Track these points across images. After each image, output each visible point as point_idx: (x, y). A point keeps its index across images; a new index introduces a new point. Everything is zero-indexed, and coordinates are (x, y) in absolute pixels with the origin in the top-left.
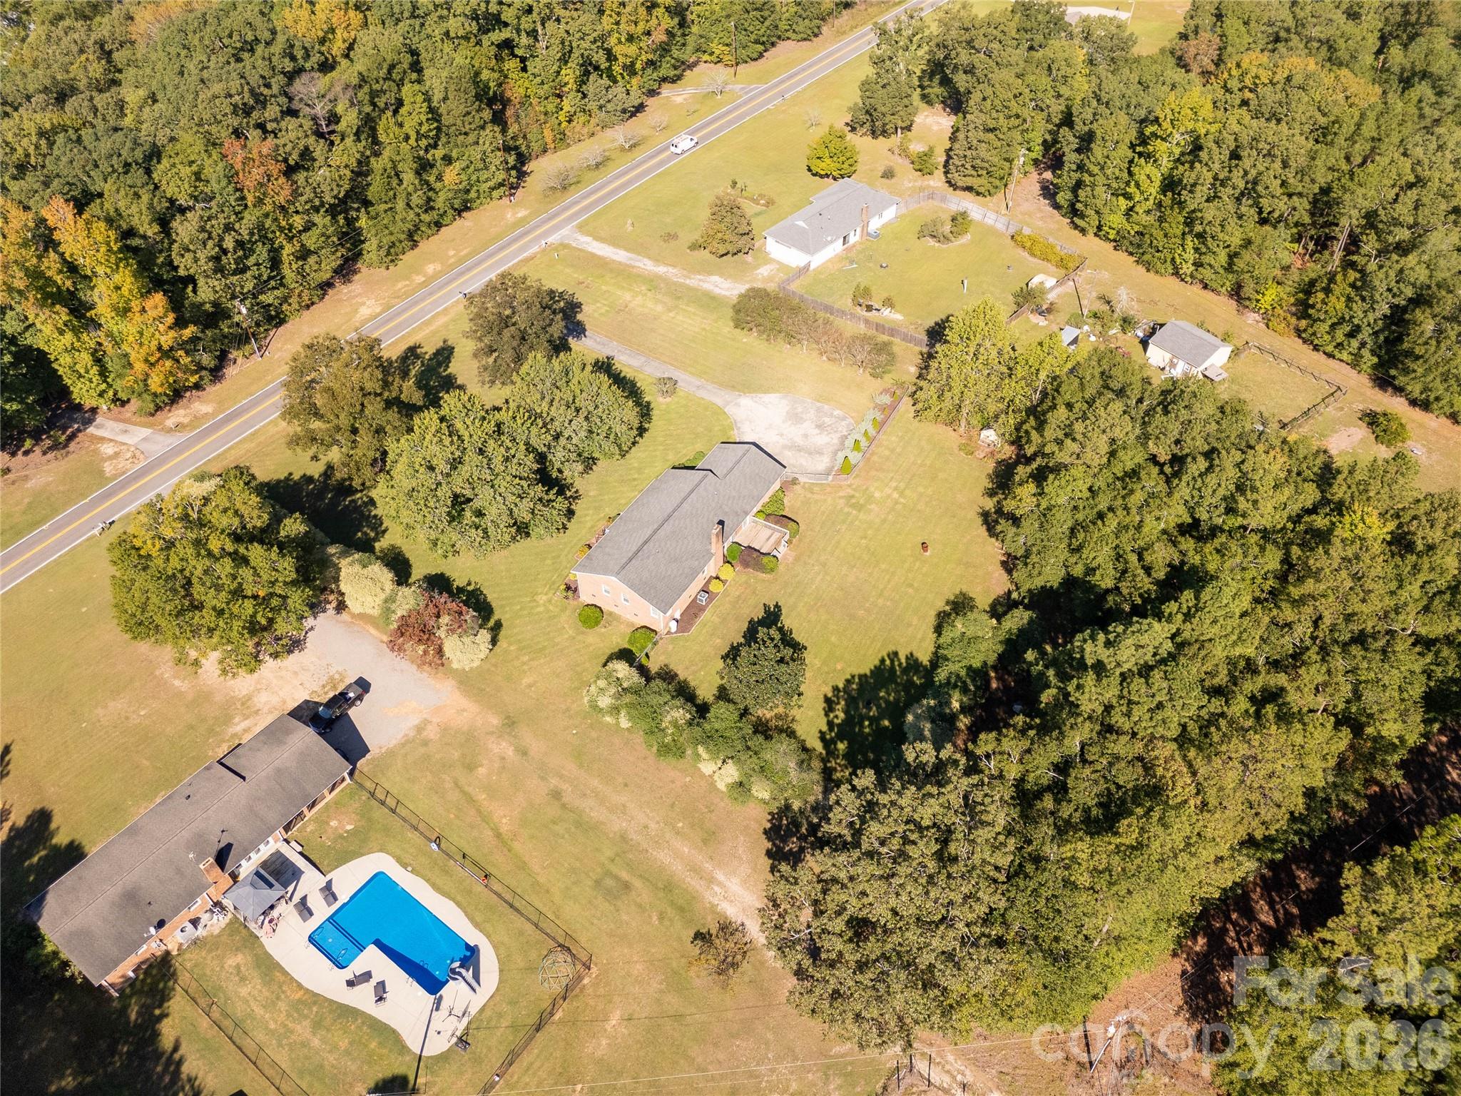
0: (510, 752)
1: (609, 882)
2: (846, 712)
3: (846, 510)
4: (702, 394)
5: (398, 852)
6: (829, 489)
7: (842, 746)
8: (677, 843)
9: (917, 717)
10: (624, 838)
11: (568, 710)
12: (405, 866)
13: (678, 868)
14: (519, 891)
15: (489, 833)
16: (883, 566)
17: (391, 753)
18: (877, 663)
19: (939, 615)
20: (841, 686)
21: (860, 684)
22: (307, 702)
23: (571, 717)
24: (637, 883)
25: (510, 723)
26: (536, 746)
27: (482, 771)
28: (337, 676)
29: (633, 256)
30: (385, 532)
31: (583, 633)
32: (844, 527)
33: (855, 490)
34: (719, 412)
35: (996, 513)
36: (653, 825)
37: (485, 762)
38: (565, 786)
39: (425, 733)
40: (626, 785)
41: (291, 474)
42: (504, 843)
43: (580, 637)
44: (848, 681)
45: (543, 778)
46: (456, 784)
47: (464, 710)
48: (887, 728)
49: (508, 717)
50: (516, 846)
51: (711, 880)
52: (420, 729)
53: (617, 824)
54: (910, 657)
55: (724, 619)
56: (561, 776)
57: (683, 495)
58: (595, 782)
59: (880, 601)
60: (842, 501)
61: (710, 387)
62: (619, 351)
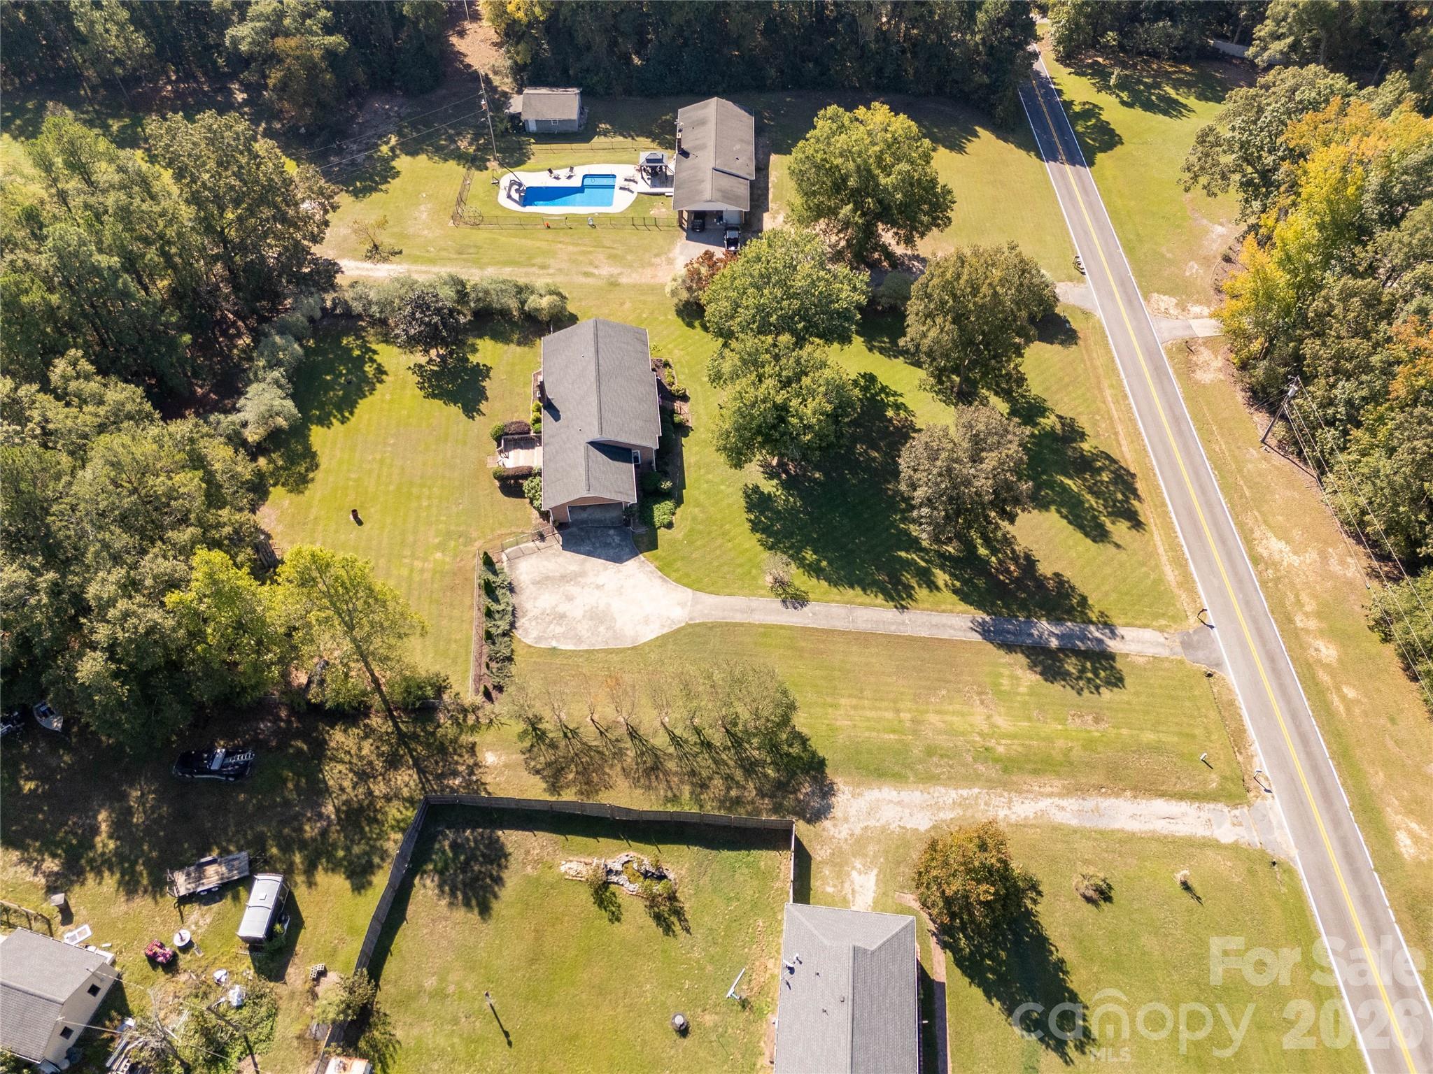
2: (364, 372)
4: (738, 601)
7: (356, 353)
14: (524, 231)
16: (391, 488)
18: (356, 411)
19: (317, 466)
20: (378, 385)
25: (613, 284)
27: (603, 257)
34: (695, 584)
37: (605, 260)
44: (374, 389)
54: (330, 425)
59: (378, 457)
60: (474, 535)
61: (738, 618)
62: (903, 623)
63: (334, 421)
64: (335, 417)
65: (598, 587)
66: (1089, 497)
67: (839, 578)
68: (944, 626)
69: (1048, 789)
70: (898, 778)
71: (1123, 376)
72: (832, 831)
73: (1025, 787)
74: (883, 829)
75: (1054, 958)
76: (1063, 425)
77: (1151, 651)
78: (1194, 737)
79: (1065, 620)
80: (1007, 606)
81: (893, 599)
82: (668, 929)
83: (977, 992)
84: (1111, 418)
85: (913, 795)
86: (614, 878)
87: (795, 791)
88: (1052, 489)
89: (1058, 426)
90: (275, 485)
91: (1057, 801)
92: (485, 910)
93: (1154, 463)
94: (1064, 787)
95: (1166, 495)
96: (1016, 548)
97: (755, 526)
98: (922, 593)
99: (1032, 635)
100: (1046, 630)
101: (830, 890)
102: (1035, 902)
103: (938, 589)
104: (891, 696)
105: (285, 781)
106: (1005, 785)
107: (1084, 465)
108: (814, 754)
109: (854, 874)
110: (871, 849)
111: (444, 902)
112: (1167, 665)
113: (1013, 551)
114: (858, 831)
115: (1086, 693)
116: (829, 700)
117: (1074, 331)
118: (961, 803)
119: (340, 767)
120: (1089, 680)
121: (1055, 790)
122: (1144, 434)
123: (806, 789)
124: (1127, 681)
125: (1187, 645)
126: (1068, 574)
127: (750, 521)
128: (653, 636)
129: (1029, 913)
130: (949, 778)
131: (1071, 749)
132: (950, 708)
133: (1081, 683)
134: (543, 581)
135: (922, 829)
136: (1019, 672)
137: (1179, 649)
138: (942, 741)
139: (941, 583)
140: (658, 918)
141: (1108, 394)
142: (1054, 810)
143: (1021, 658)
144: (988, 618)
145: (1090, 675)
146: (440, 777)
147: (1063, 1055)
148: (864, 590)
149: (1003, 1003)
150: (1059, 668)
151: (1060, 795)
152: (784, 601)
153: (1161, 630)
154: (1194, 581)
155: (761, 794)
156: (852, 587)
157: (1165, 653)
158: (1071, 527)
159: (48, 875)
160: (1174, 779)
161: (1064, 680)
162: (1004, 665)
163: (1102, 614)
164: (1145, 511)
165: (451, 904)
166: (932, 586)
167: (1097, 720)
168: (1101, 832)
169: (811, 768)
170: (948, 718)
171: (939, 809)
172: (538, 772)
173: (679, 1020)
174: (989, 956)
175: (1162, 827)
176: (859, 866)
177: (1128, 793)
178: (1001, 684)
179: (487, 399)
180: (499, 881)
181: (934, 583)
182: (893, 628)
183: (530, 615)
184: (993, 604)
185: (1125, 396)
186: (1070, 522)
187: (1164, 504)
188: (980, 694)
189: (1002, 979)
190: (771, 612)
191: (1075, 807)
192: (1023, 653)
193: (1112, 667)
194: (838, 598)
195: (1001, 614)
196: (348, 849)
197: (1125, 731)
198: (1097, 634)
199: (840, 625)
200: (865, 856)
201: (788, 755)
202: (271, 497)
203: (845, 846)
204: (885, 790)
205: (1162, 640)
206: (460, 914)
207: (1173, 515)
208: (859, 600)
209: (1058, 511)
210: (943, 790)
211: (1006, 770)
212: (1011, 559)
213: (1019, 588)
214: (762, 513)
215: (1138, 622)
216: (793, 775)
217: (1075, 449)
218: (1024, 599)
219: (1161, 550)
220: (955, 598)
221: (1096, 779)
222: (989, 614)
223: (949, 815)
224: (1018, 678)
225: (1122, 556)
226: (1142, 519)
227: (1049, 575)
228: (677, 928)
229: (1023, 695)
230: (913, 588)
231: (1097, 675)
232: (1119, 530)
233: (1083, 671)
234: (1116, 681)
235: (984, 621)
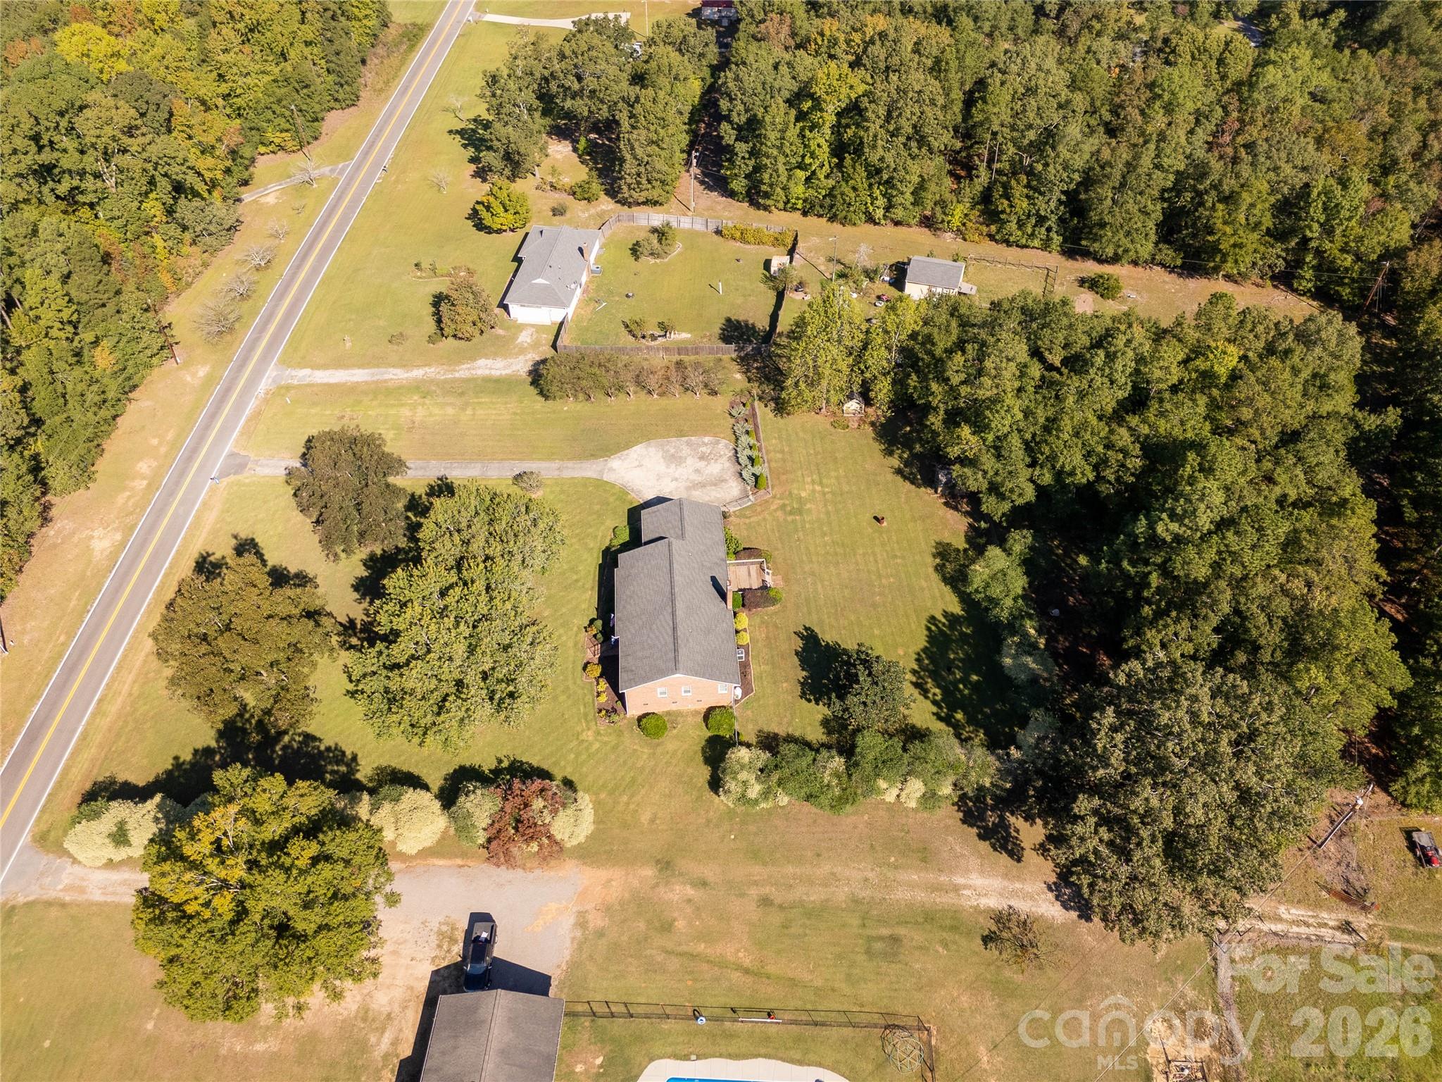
0: (690, 891)
1: (878, 946)
2: (939, 686)
3: (790, 518)
4: (567, 474)
5: (669, 1050)
6: (759, 509)
7: (959, 716)
8: (903, 876)
9: (1014, 657)
10: (856, 901)
11: (709, 821)
12: (686, 1058)
13: (921, 896)
14: (809, 1007)
15: (735, 976)
16: (861, 551)
17: (574, 965)
18: (926, 632)
19: (936, 569)
21: (928, 657)
22: (435, 973)
23: (717, 826)
24: (901, 931)
25: (665, 865)
26: (710, 872)
27: (680, 924)
28: (444, 928)
29: (373, 370)
30: (354, 758)
31: (658, 745)
32: (801, 534)
33: (781, 499)
34: (600, 484)
35: (906, 466)
36: (870, 875)
37: (676, 914)
38: (766, 890)
39: (591, 925)
40: (818, 855)
41: (176, 758)
42: (756, 974)
43: (659, 750)
44: (919, 660)
45: (742, 895)
46: (667, 952)
47: (610, 881)
48: (978, 681)
49: (658, 862)
50: (771, 969)
51: (956, 889)
52: (582, 923)
53: (841, 894)
54: (946, 614)
55: (773, 664)
56: (756, 883)
57: (666, 570)
58: (790, 869)
59: (884, 581)
60: (779, 513)
61: (570, 464)
62: (445, 468)
63: (943, 620)
64: (944, 624)
65: (676, 479)
86: (662, 333)
90: (965, 550)
91: (395, 377)
92: (729, 320)
94: (387, 382)
98: (422, 491)
101: (544, 335)
103: (408, 496)
106: (423, 381)
109: (529, 341)
110: (516, 350)
111: (752, 322)
114: (521, 356)
118: (454, 371)
128: (635, 448)
130: (456, 382)
137: (251, 463)
153: (253, 475)
157: (264, 460)
167: (342, 417)
168: (378, 366)
170: (441, 413)
171: (469, 368)
175: (340, 372)
176: (525, 344)
177: (349, 383)
179: (797, 653)
180: (724, 330)
182: (455, 464)
183: (725, 458)
187: (166, 575)
190: (546, 469)
191: (386, 375)
197: (328, 412)
200: (520, 348)
202: (963, 539)
203: (530, 351)
204: (498, 374)
205: (258, 469)
210: (463, 376)
211: (418, 388)
215: (267, 479)
225: (239, 529)
226: (196, 564)
228: (629, 322)
230: (427, 495)
232: (224, 553)
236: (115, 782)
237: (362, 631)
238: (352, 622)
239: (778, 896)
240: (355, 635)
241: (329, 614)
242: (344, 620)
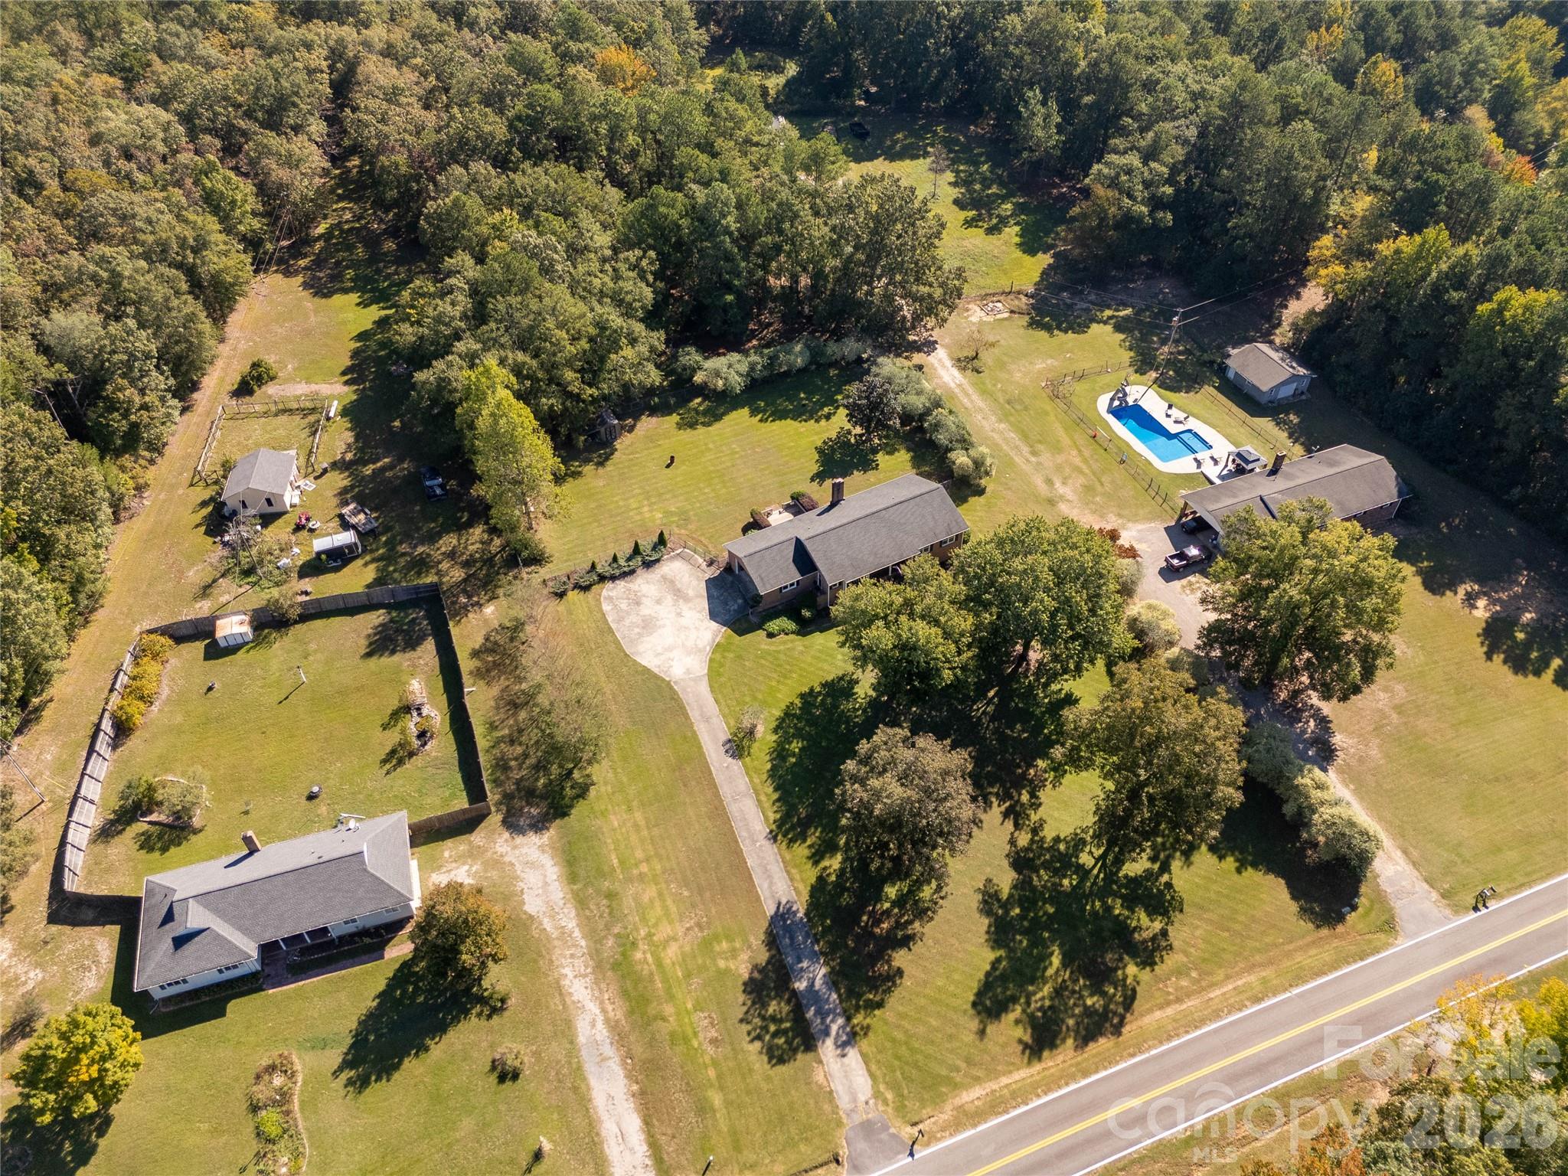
2: (821, 409)
5: (1149, 466)
12: (1146, 459)
15: (1087, 454)
19: (709, 426)
20: (812, 421)
25: (1052, 501)
27: (1081, 483)
37: (1077, 486)
42: (1077, 446)
46: (1102, 483)
50: (1070, 442)
54: (754, 415)
61: (694, 714)
62: (754, 842)
66: (1047, 990)
67: (780, 777)
68: (770, 877)
69: (610, 1008)
70: (572, 877)
71: (1296, 991)
72: (500, 841)
73: (603, 986)
74: (517, 878)
75: (428, 1042)
76: (1154, 938)
77: (838, 1086)
78: (737, 1147)
79: (838, 991)
80: (826, 931)
81: (779, 827)
82: (384, 761)
83: (381, 986)
84: (1204, 989)
85: (558, 892)
86: (415, 714)
87: (529, 804)
88: (1033, 944)
89: (1146, 935)
90: (679, 415)
91: (600, 1019)
92: (369, 655)
93: (1153, 1052)
94: (617, 1022)
95: (1103, 1074)
96: (917, 924)
97: (808, 698)
98: (802, 850)
99: (800, 961)
100: (814, 975)
101: (446, 854)
102: (479, 1015)
103: (816, 863)
104: (662, 852)
105: (434, 520)
106: (598, 967)
107: (1100, 976)
108: (571, 806)
109: (466, 867)
110: (494, 874)
111: (370, 631)
112: (827, 1107)
113: (910, 922)
114: (507, 859)
115: (745, 1028)
116: (635, 803)
117: (1341, 918)
118: (564, 934)
119: (455, 542)
120: (765, 1029)
121: (611, 1014)
122: (1198, 1033)
123: (534, 811)
124: (782, 1069)
125: (868, 1128)
126: (907, 982)
127: (812, 690)
128: (644, 663)
129: (466, 1012)
130: (588, 918)
131: (664, 1019)
132: (669, 902)
133: (757, 1021)
134: (669, 583)
135: (526, 908)
136: (744, 956)
137: (857, 1119)
138: (628, 902)
139: (825, 863)
140: (393, 752)
141: (1252, 978)
142: (588, 1018)
143: (763, 956)
144: (800, 915)
145: (773, 1028)
146: (465, 591)
147: (341, 1069)
148: (778, 800)
149: (376, 1008)
150: (768, 996)
151: (607, 1021)
152: (730, 741)
153: (877, 1095)
154: (975, 1126)
155: (518, 782)
156: (776, 790)
157: (844, 1102)
158: (981, 975)
159: (343, 458)
160: (669, 1132)
161: (754, 1003)
162: (746, 941)
163: (867, 1030)
164: (1065, 1054)
165: (369, 636)
166: (816, 857)
167: (714, 1041)
168: (579, 1068)
169: (556, 809)
170: (657, 904)
171: (552, 917)
172: (487, 639)
173: (315, 789)
174: (417, 989)
175: (608, 1129)
176: (474, 869)
177: (635, 1087)
178: (719, 942)
180: (393, 652)
181: (822, 858)
182: (744, 834)
183: (631, 585)
184: (823, 917)
185: (1257, 1000)
186: (988, 974)
187: (1086, 1074)
188: (699, 925)
189: (399, 1002)
190: (713, 736)
191: (598, 1038)
192: (772, 957)
193: (795, 1051)
194: (757, 781)
195: (814, 926)
196: (395, 571)
197: (712, 1073)
198: (834, 1028)
199: (725, 791)
200: (486, 871)
201: (563, 788)
203: (489, 854)
204: (556, 869)
205: (862, 1098)
206: (363, 643)
207: (1073, 1087)
208: (763, 798)
209: (998, 960)
210: (573, 913)
211: (615, 966)
212: (897, 922)
213: (858, 938)
214: (827, 695)
215: (874, 1067)
216: (543, 797)
217: (1121, 959)
218: (847, 946)
219: (1004, 1081)
220: (813, 880)
221: (638, 1050)
222: (807, 914)
223: (547, 925)
224: (734, 957)
225: (969, 1037)
226: (1046, 1054)
227: (896, 964)
228: (388, 766)
229: (716, 965)
230: (804, 841)
231: (775, 1035)
232: (1010, 1029)
233: (773, 1019)
234: (777, 1057)
235: (795, 913)
236: (1301, 908)
237: (1011, 798)
238: (1006, 815)
239: (1025, 449)
240: (1018, 801)
241: (1012, 842)
242: (1009, 825)
